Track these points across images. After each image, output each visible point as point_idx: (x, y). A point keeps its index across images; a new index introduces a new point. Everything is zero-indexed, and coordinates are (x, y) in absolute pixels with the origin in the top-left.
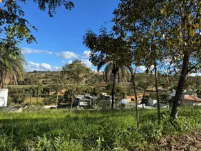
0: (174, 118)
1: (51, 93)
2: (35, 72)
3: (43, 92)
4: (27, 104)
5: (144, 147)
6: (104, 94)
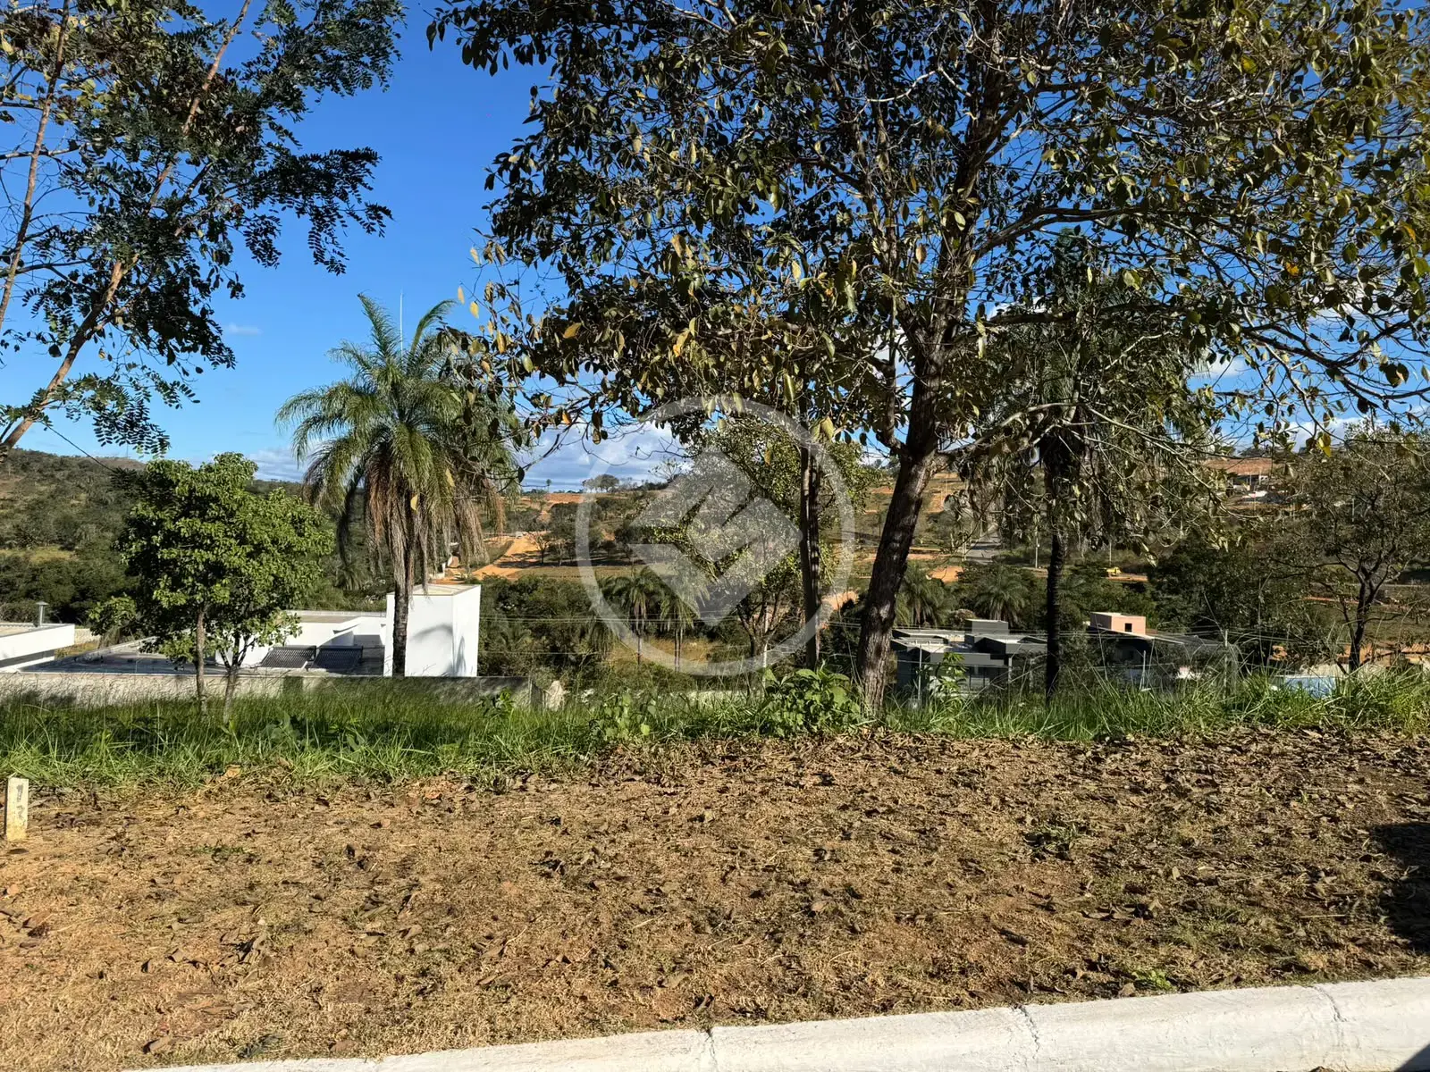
6: (1128, 627)
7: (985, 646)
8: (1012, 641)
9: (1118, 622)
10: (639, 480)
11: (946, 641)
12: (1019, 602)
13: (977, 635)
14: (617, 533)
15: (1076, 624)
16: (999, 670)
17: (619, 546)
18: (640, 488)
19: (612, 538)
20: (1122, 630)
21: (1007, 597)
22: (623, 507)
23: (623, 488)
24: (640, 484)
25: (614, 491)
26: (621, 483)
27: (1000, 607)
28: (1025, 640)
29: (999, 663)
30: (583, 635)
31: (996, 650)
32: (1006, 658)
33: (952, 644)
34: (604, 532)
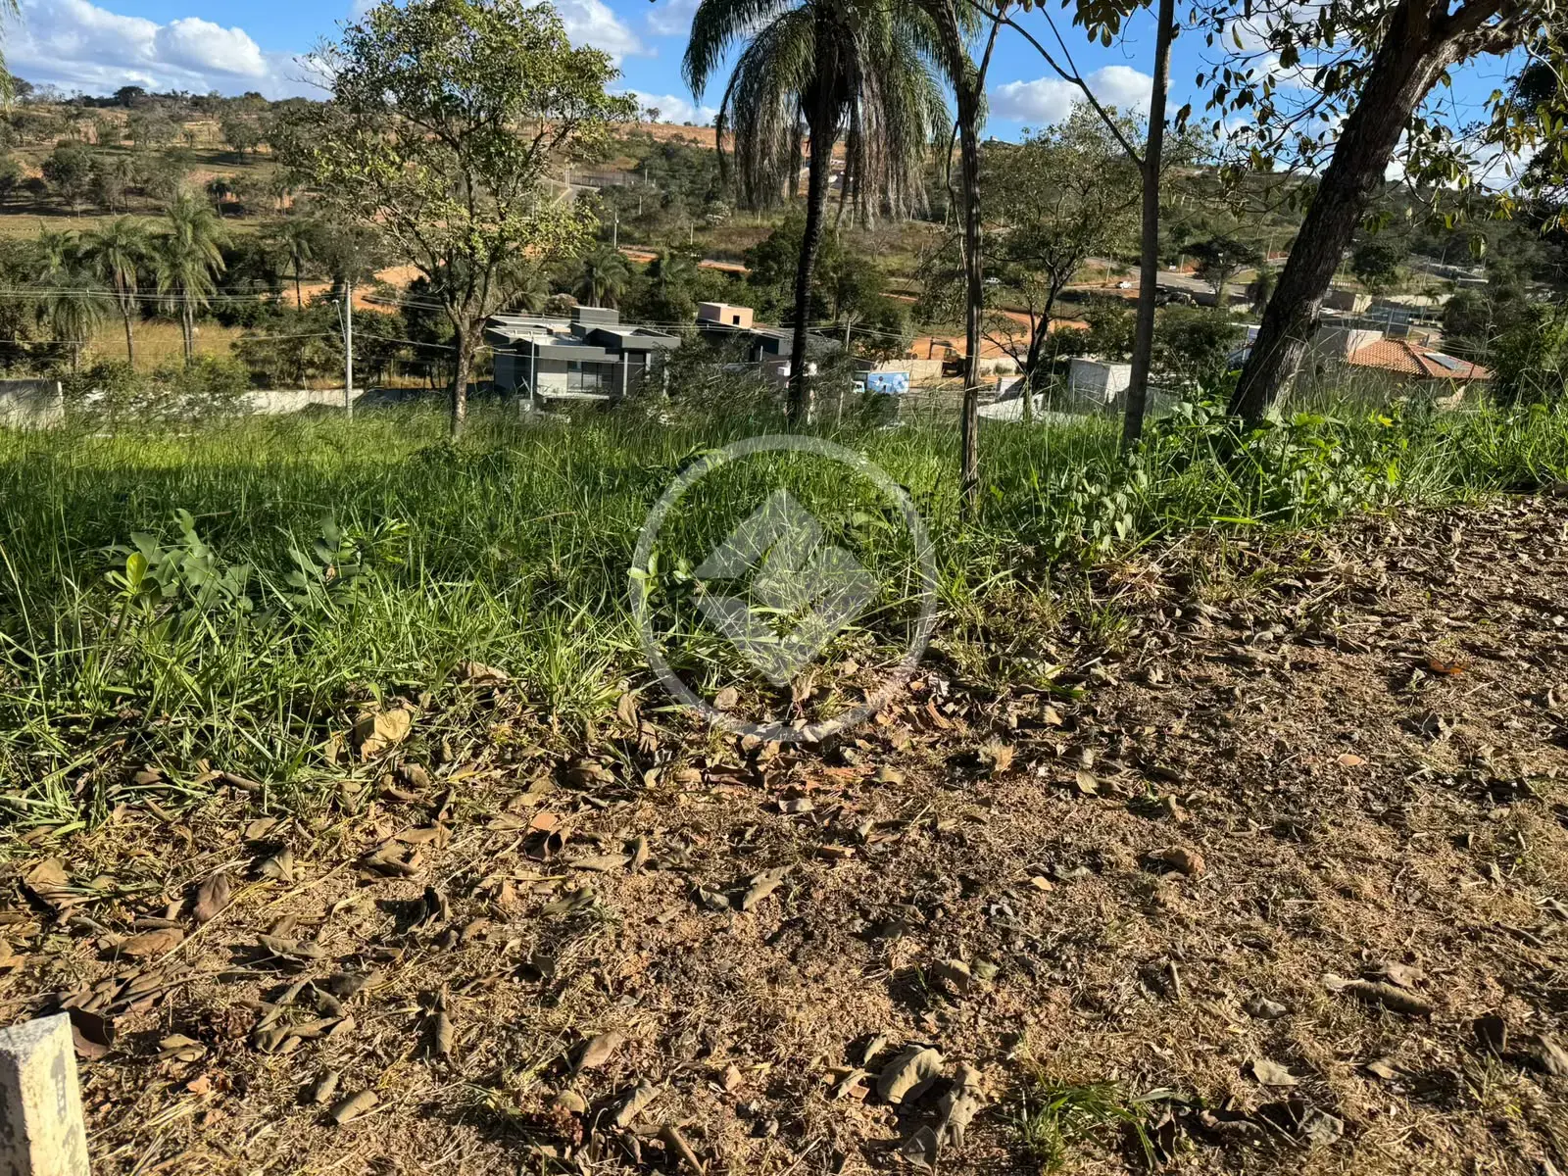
0: (1255, 421)
1: (299, 295)
2: (127, 96)
3: (225, 283)
4: (98, 376)
5: (989, 608)
6: (736, 320)
7: (597, 338)
8: (625, 332)
9: (726, 314)
10: (67, 90)
11: (550, 332)
12: (621, 289)
13: (590, 326)
14: (46, 167)
15: (686, 313)
16: (613, 366)
17: (51, 186)
18: (70, 102)
19: (40, 175)
20: (730, 322)
21: (609, 282)
22: (47, 129)
23: (42, 100)
24: (68, 97)
25: (26, 103)
26: (37, 92)
27: (601, 292)
28: (638, 332)
29: (614, 358)
30: (40, 313)
31: (611, 343)
32: (621, 352)
33: (557, 335)
34: (23, 164)
